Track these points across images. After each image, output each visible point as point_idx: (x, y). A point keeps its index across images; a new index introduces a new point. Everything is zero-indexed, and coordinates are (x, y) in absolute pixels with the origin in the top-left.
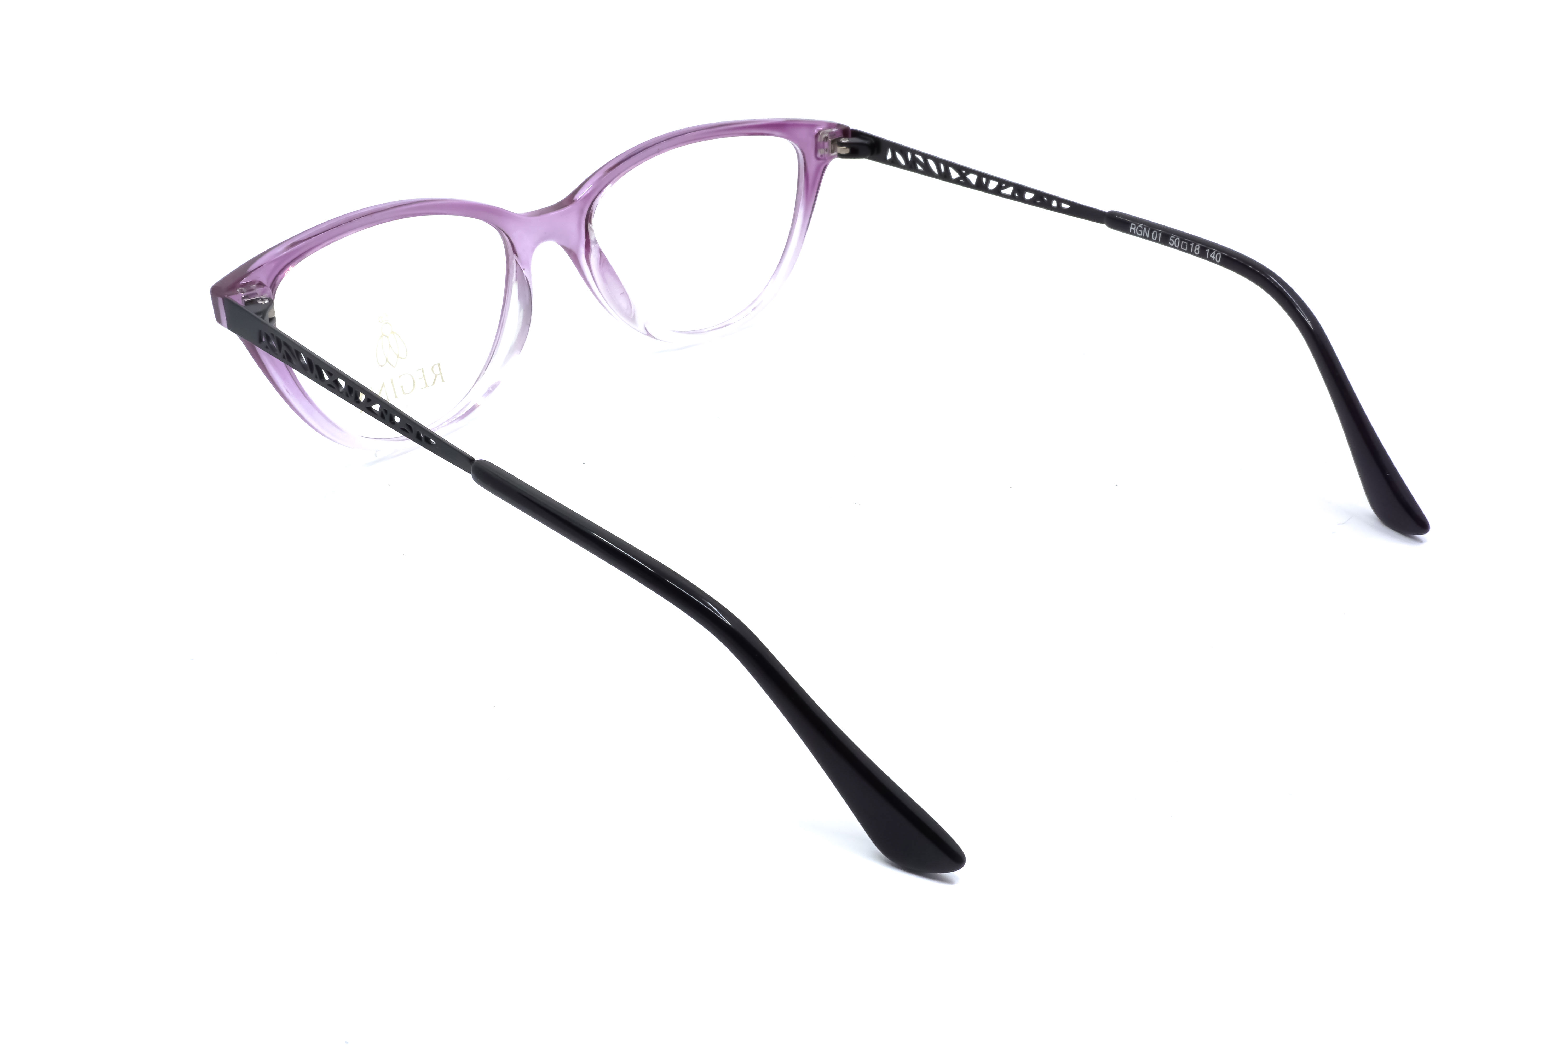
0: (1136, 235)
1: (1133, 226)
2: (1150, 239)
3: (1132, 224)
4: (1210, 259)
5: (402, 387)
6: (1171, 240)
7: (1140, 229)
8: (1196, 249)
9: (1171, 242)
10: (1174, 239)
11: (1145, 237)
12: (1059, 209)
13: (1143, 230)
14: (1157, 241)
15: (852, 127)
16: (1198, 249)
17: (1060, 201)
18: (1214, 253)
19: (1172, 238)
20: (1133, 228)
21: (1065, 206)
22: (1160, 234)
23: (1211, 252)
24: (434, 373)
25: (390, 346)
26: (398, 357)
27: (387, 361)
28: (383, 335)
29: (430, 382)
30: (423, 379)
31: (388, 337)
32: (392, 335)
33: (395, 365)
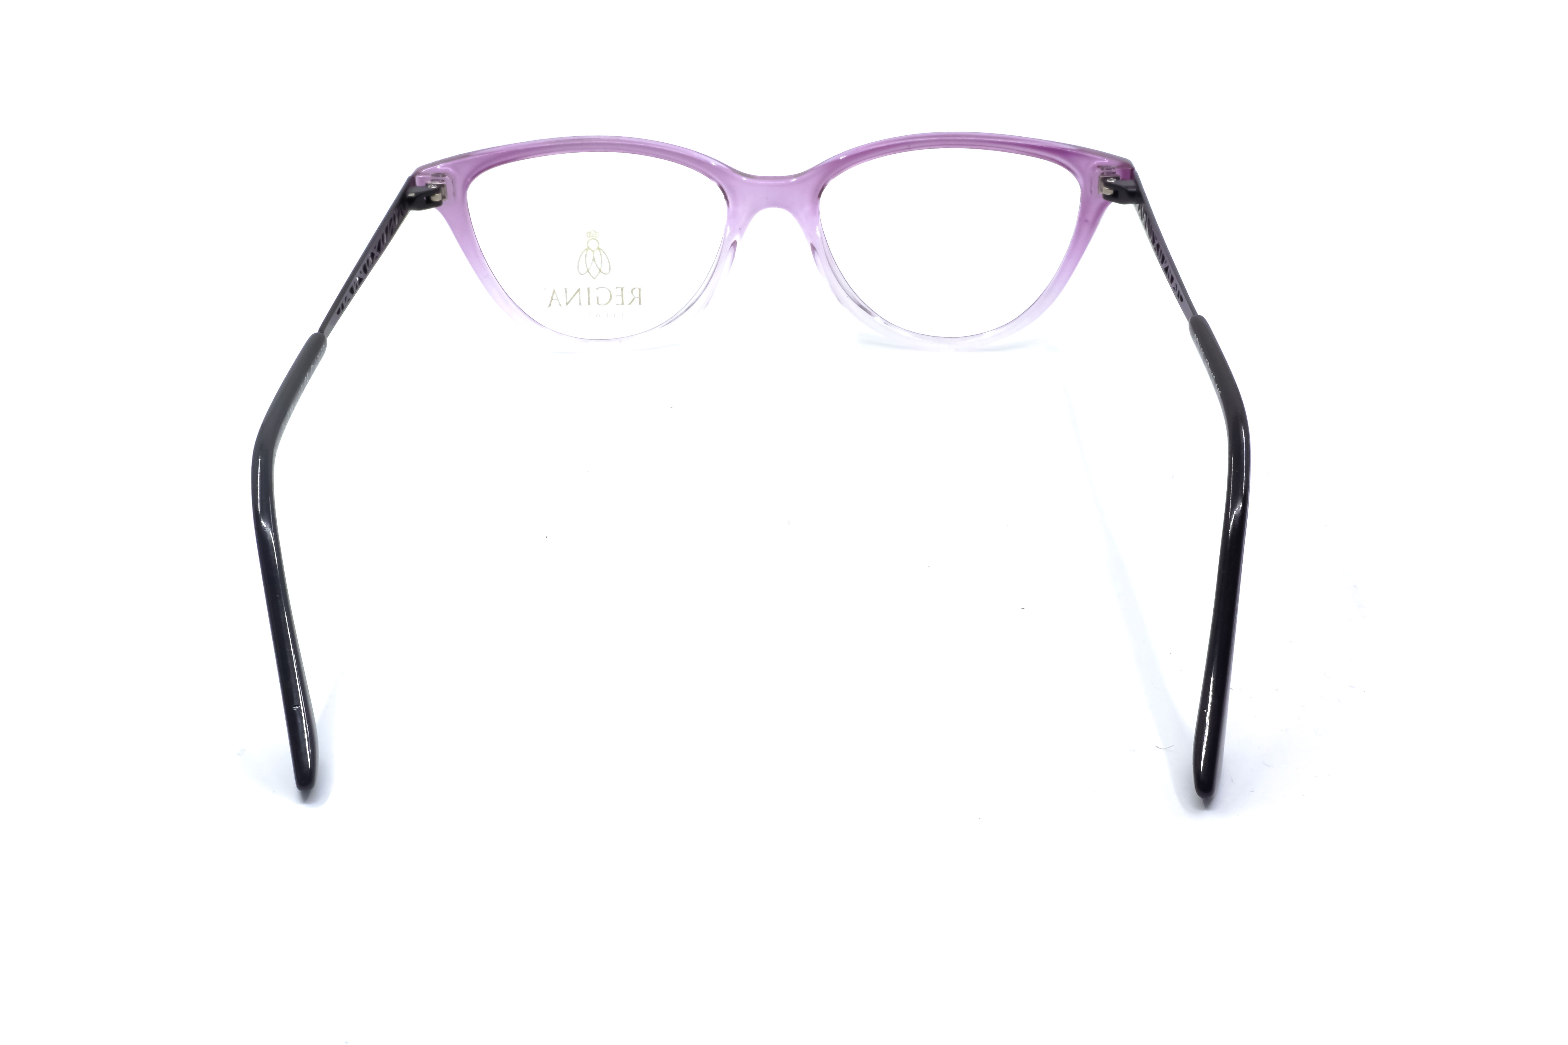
1: (1195, 337)
3: (1195, 334)
7: (1197, 341)
10: (1208, 362)
13: (1198, 344)
16: (1215, 379)
22: (1204, 353)
24: (632, 294)
25: (594, 260)
26: (600, 271)
27: (588, 271)
28: (588, 248)
29: (627, 301)
30: (621, 297)
31: (593, 251)
32: (598, 250)
33: (596, 277)
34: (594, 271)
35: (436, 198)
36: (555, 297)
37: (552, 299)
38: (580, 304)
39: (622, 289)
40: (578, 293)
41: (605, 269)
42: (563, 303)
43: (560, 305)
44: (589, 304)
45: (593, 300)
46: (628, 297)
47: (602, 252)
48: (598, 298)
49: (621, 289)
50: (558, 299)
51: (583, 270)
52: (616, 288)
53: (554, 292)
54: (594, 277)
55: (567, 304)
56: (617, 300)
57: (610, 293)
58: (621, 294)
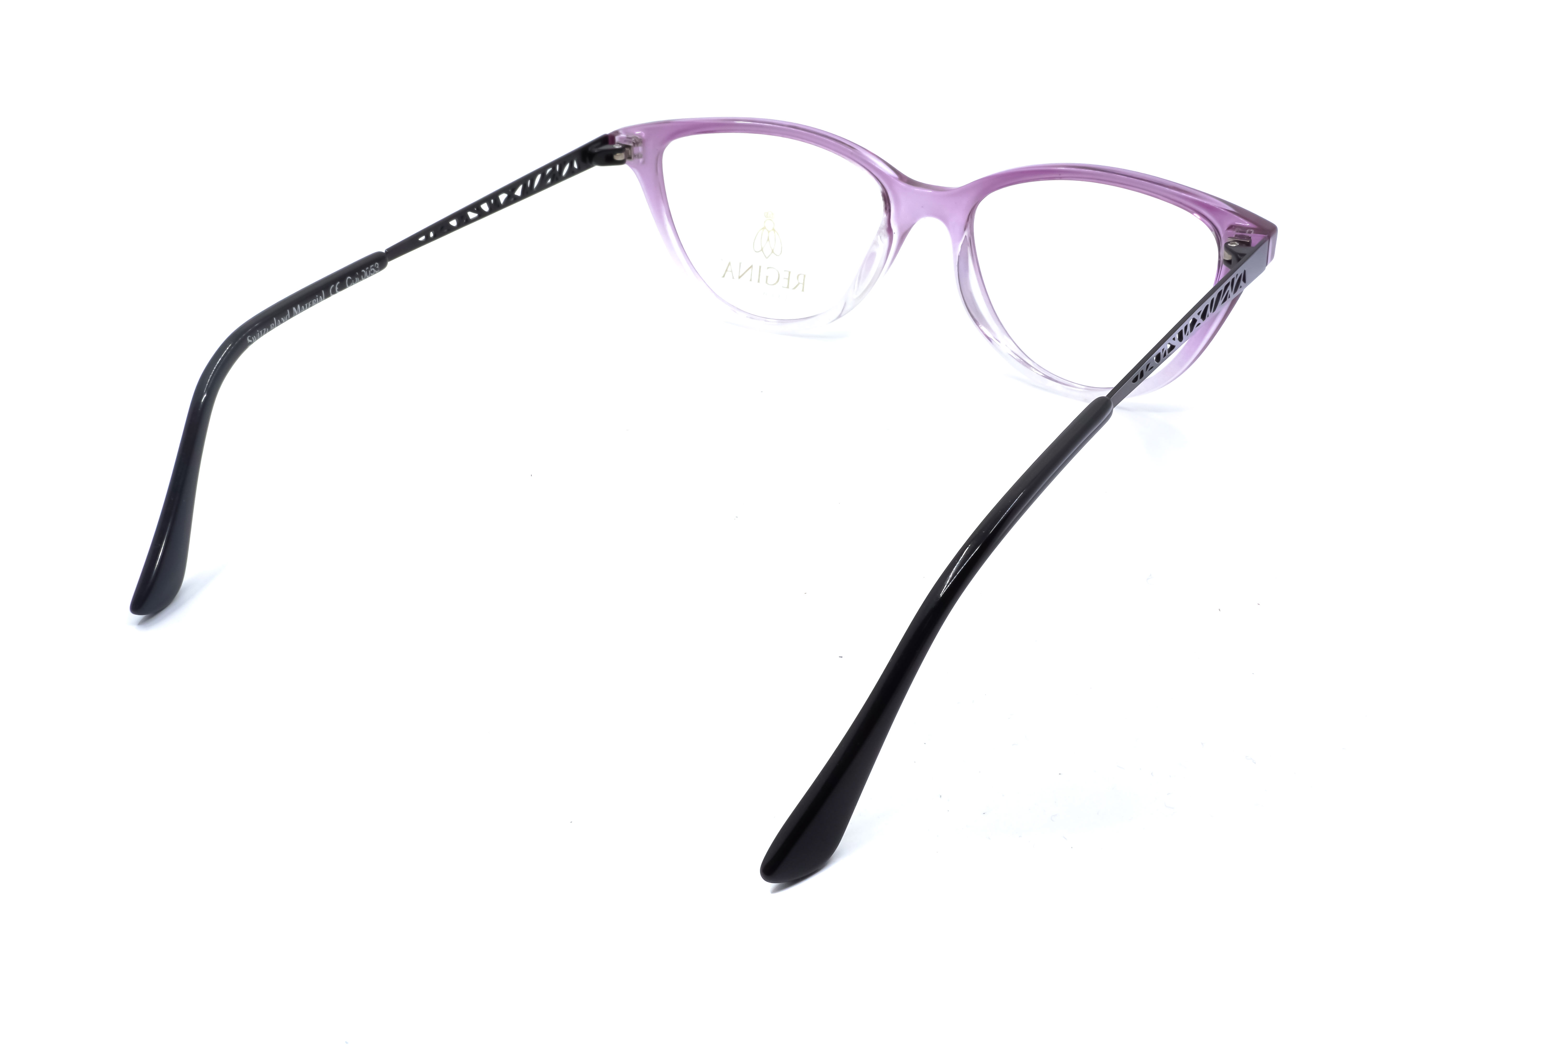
24: (798, 279)
25: (768, 240)
26: (773, 252)
27: (762, 250)
28: (764, 228)
29: (792, 285)
30: (787, 280)
31: (769, 232)
33: (768, 257)
34: (767, 251)
35: (619, 157)
36: (729, 269)
37: (726, 270)
38: (751, 280)
39: (790, 272)
40: (751, 269)
41: (777, 251)
42: (736, 276)
43: (733, 278)
44: (759, 282)
45: (763, 279)
46: (793, 282)
47: (776, 233)
48: (767, 277)
49: (788, 273)
50: (732, 271)
51: (758, 247)
52: (785, 271)
53: (729, 264)
54: (767, 257)
55: (740, 277)
56: (783, 282)
57: (779, 275)
58: (788, 278)
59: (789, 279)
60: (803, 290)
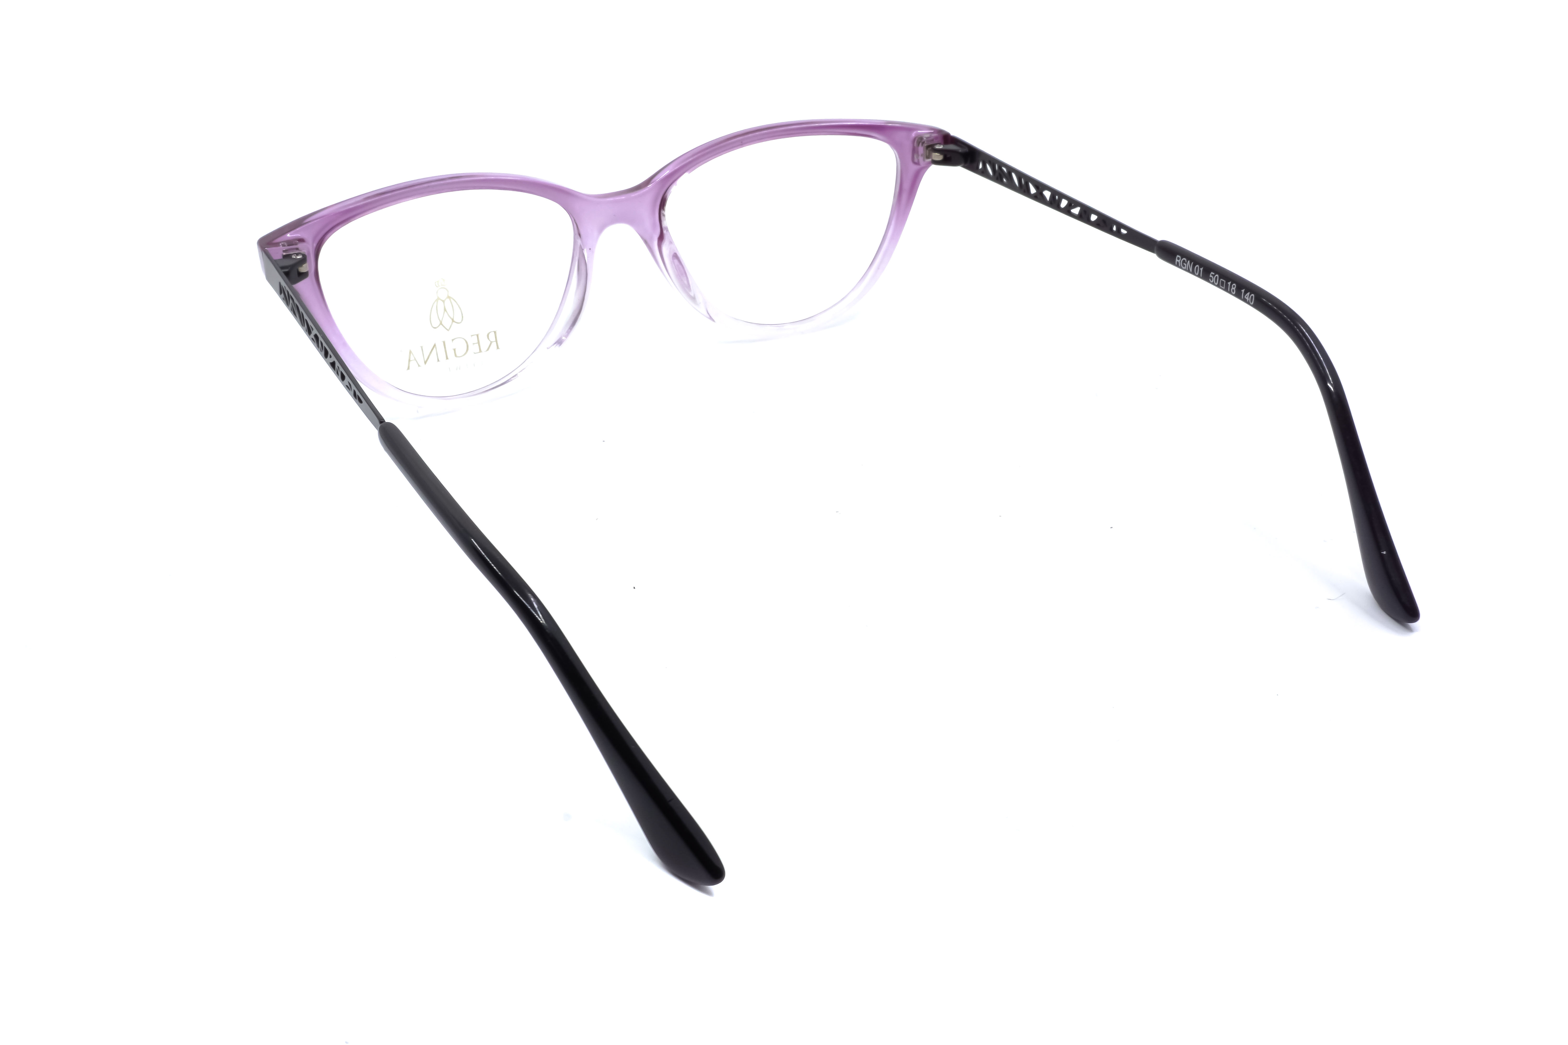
0: (1180, 267)
1: (1178, 259)
2: (1193, 273)
3: (1178, 256)
4: (1245, 300)
5: (455, 350)
6: (1211, 276)
7: (1184, 261)
8: (1233, 288)
9: (1211, 279)
10: (1214, 276)
11: (1188, 271)
12: (1118, 234)
13: (1186, 263)
14: (1199, 276)
15: (953, 133)
16: (1234, 289)
17: (1120, 226)
18: (1249, 293)
19: (1212, 275)
20: (1178, 260)
21: (1124, 231)
22: (1202, 269)
23: (1246, 293)
24: (488, 339)
25: (445, 310)
26: (453, 321)
27: (441, 323)
28: (438, 299)
29: (484, 348)
30: (477, 344)
31: (444, 301)
32: (448, 300)
33: (449, 329)
34: (447, 322)
35: (303, 269)
36: (412, 358)
37: (409, 361)
38: (438, 361)
39: (477, 336)
40: (435, 348)
41: (458, 318)
42: (422, 363)
43: (419, 366)
44: (447, 358)
45: (451, 354)
46: (485, 344)
47: (452, 300)
49: (476, 336)
50: (415, 360)
51: (436, 323)
52: (472, 336)
53: (410, 352)
55: (425, 363)
56: (474, 348)
57: (467, 342)
58: (477, 342)
59: (479, 343)
60: (498, 348)
